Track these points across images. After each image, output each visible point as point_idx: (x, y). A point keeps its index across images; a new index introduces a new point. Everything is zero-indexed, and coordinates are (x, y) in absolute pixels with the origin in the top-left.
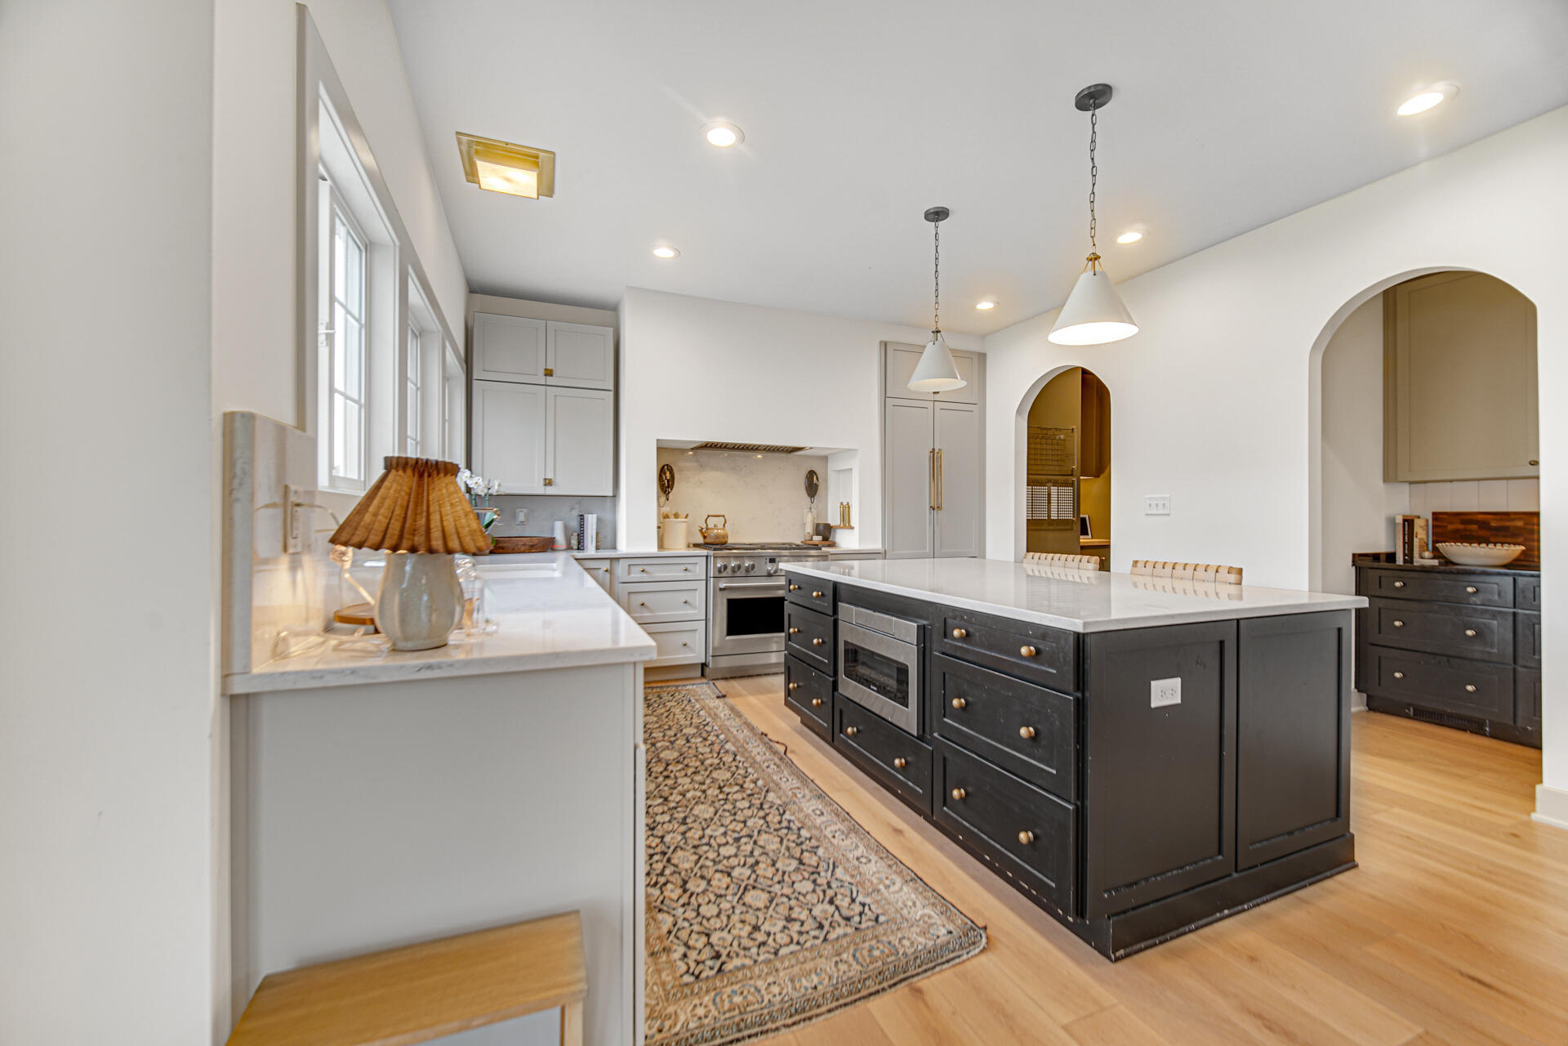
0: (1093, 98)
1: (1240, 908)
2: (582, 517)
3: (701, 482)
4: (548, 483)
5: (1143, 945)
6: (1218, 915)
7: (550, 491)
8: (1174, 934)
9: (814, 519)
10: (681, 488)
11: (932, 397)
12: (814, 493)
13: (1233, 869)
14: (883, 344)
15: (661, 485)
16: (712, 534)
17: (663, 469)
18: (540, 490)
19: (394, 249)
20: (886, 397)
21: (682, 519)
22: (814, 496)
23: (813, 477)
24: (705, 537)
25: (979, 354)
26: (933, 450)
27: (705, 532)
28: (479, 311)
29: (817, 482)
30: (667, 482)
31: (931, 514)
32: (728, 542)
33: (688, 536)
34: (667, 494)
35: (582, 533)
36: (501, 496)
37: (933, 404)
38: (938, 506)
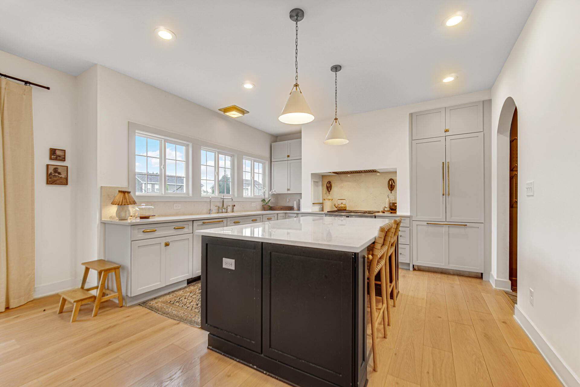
0: (297, 14)
1: (262, 370)
2: (299, 200)
3: (342, 187)
4: (288, 190)
5: (218, 351)
6: (251, 365)
7: (289, 192)
8: (230, 356)
10: (335, 189)
11: (444, 134)
12: (392, 189)
13: (260, 352)
14: (410, 114)
15: (327, 189)
16: (339, 206)
17: (327, 183)
18: (286, 192)
19: (191, 145)
20: (412, 140)
21: (330, 201)
22: (392, 190)
23: (390, 182)
24: (336, 207)
25: (483, 102)
26: (443, 163)
27: (336, 205)
28: (276, 141)
29: (394, 184)
30: (329, 188)
31: (443, 197)
32: (347, 209)
33: (332, 207)
34: (329, 192)
35: (299, 205)
36: (279, 194)
37: (445, 137)
38: (446, 193)
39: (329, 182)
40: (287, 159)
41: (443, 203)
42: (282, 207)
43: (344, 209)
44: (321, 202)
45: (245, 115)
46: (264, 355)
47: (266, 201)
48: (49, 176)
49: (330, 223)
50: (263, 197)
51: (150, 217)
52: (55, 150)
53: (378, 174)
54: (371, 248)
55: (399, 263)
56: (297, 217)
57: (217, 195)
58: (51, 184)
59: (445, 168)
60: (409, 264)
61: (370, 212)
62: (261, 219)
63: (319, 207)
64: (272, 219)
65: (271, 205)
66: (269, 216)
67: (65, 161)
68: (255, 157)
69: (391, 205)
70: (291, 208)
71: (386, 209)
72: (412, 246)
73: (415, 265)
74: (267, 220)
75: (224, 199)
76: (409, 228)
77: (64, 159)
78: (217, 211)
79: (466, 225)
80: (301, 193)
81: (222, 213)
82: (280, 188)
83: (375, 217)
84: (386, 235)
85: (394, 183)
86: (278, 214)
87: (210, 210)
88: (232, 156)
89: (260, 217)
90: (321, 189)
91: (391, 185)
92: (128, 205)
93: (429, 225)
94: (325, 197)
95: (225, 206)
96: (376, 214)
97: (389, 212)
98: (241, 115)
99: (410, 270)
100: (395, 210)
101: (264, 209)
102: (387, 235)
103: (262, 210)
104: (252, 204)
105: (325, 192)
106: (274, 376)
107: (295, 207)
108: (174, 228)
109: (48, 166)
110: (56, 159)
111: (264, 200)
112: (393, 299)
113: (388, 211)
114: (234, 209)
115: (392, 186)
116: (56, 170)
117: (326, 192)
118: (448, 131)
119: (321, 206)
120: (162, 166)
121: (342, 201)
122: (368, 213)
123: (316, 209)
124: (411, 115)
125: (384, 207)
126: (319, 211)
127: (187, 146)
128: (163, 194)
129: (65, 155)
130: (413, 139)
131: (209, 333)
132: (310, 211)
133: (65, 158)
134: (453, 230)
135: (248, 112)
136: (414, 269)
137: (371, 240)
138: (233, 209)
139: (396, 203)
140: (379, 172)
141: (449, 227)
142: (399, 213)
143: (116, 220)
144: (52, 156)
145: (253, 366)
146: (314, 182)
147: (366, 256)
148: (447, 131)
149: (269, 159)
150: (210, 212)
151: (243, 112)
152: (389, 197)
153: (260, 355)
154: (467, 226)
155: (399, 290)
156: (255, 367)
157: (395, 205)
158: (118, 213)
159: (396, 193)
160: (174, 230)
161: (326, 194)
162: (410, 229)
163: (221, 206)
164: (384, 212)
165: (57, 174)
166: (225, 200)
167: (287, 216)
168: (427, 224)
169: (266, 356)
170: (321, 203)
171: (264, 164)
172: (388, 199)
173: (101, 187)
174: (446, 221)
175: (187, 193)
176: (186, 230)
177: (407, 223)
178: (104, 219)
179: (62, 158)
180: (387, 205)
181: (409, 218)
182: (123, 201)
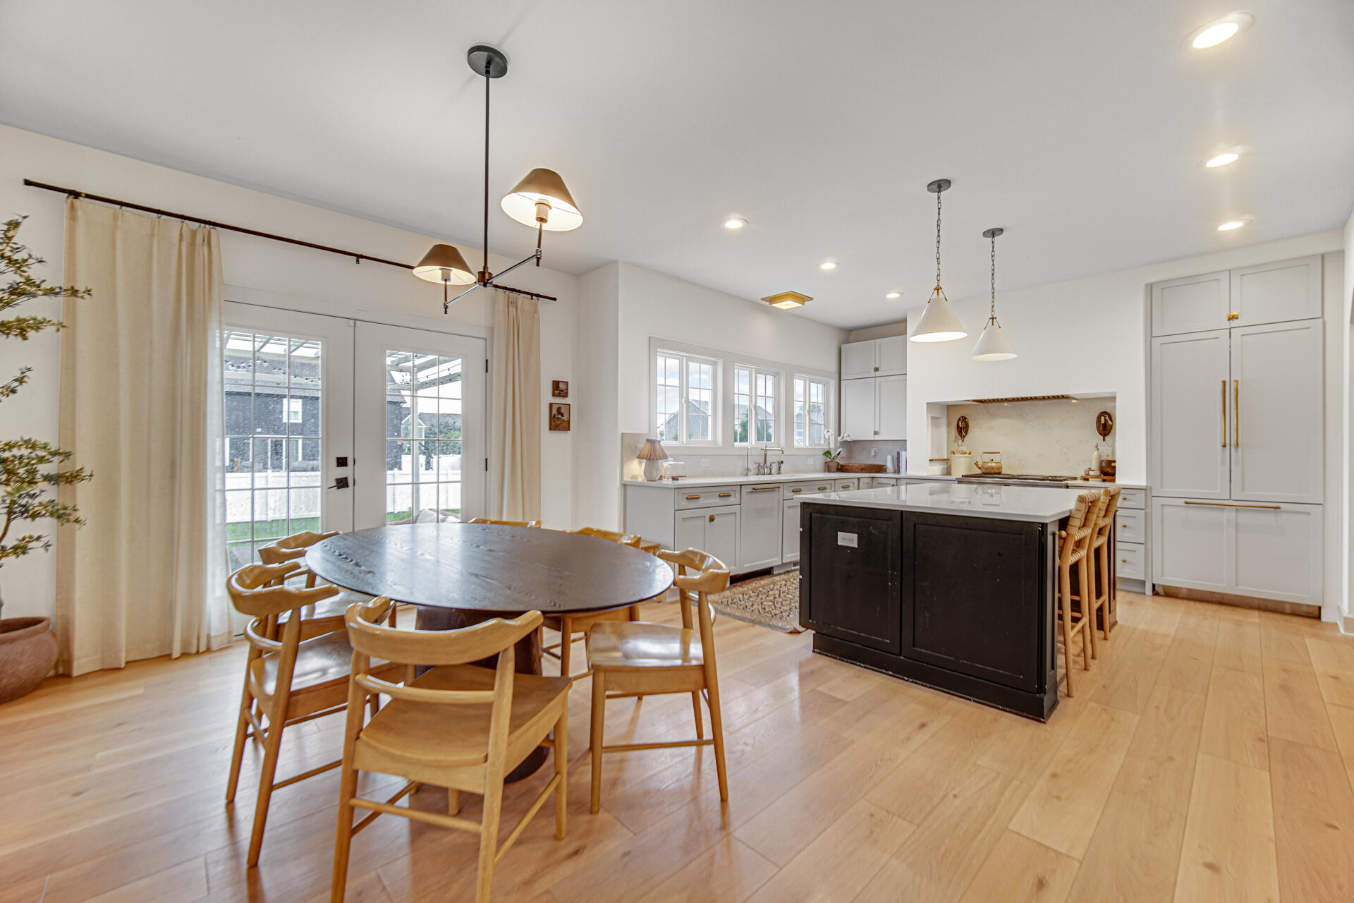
0: (940, 186)
1: (901, 676)
2: (898, 453)
3: (992, 428)
4: (876, 433)
5: (829, 654)
6: (884, 670)
7: (877, 438)
8: (850, 661)
9: (1100, 456)
10: (975, 433)
11: (1227, 324)
12: (1106, 432)
13: (898, 653)
14: (1147, 285)
15: (958, 432)
16: (986, 466)
17: (959, 420)
18: (872, 437)
19: (720, 362)
20: (1152, 337)
21: (965, 455)
22: (1106, 435)
23: (1103, 418)
24: (980, 468)
25: (1323, 256)
26: (1224, 382)
27: (980, 464)
28: (847, 342)
29: (1110, 422)
30: (962, 429)
31: (1224, 452)
32: (1003, 473)
33: (970, 468)
34: (963, 437)
35: (899, 462)
36: (855, 441)
37: (1228, 331)
38: (1231, 443)
39: (964, 419)
40: (873, 374)
41: (1223, 462)
42: (863, 467)
43: (998, 471)
44: (946, 457)
45: (806, 303)
46: (904, 657)
47: (833, 455)
48: (552, 418)
49: (965, 500)
50: (827, 447)
51: (680, 478)
52: (559, 382)
53: (1074, 401)
55: (1117, 579)
56: (897, 485)
57: (754, 443)
58: (555, 430)
59: (1229, 395)
60: (1143, 583)
61: (1054, 479)
62: (833, 488)
63: (942, 466)
64: (850, 488)
65: (841, 463)
66: (845, 483)
67: (567, 396)
68: (813, 374)
69: (1104, 464)
70: (881, 469)
71: (1091, 473)
72: (1150, 546)
73: (1159, 585)
74: (842, 489)
75: (766, 450)
76: (1143, 511)
77: (566, 395)
78: (757, 472)
79: (1279, 508)
80: (906, 440)
81: (764, 474)
82: (857, 428)
83: (1068, 487)
84: (1088, 512)
85: (1111, 420)
86: (859, 479)
87: (748, 468)
88: (776, 375)
89: (831, 484)
90: (945, 433)
91: (1105, 425)
92: (657, 459)
93: (1191, 505)
94: (955, 448)
95: (768, 464)
96: (1070, 482)
97: (1098, 480)
98: (799, 305)
99: (1147, 593)
100: (1114, 475)
101: (828, 468)
102: (1090, 511)
103: (825, 471)
104: (809, 459)
105: (953, 438)
106: (921, 683)
107: (889, 465)
108: (720, 496)
110: (559, 395)
111: (828, 453)
112: (1103, 630)
113: (1096, 477)
114: (782, 469)
115: (1105, 427)
116: (559, 410)
117: (956, 437)
118: (1237, 318)
119: (946, 466)
120: (683, 400)
121: (991, 456)
122: (1050, 480)
123: (936, 470)
124: (1150, 287)
125: (1087, 469)
126: (942, 475)
127: (714, 364)
128: (685, 442)
129: (567, 390)
130: (1154, 335)
131: (814, 632)
132: (924, 474)
133: (567, 393)
134: (1245, 517)
135: (812, 299)
136: (1155, 593)
137: (1064, 512)
138: (780, 468)
139: (1114, 462)
140: (1074, 399)
141: (1237, 510)
142: (1121, 480)
143: (644, 481)
144: (556, 392)
145: (886, 672)
146: (932, 418)
147: (1057, 533)
148: (1233, 318)
149: (837, 375)
150: (747, 472)
151: (802, 299)
152: (1098, 449)
153: (898, 657)
154: (1281, 510)
155: (1118, 619)
156: (890, 673)
157: (1113, 464)
158: (646, 471)
159: (1115, 438)
160: (718, 498)
161: (955, 441)
162: (1146, 513)
163: (762, 464)
164: (1086, 480)
165: (560, 416)
166: (768, 453)
167: (875, 483)
168: (1186, 503)
169: (907, 658)
170: (945, 460)
171: (827, 385)
172: (1096, 453)
173: (623, 434)
174: (1230, 499)
175: (715, 441)
176: (732, 500)
177: (1139, 500)
178: (627, 479)
179: (564, 394)
180: (1095, 466)
181: (1144, 491)
182: (652, 454)
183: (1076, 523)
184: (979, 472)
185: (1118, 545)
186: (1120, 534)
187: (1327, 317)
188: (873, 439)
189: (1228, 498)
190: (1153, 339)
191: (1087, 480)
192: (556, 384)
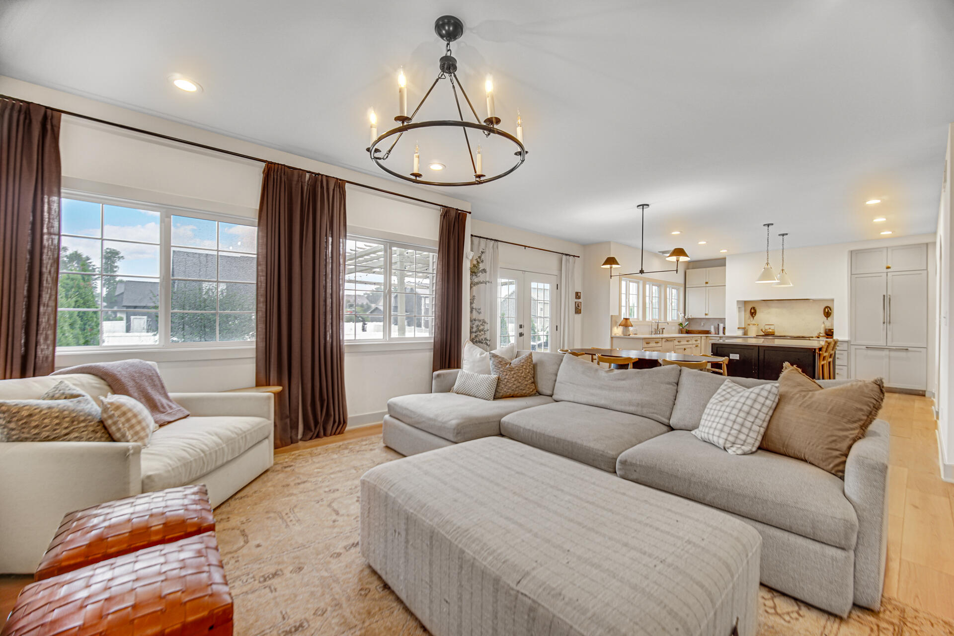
2: (718, 325)
4: (706, 314)
7: (707, 317)
9: (825, 327)
10: (759, 315)
11: (886, 270)
14: (849, 251)
15: (751, 314)
16: (767, 331)
17: (751, 309)
19: (641, 282)
20: (851, 274)
21: (755, 326)
22: (828, 317)
23: (826, 309)
24: (763, 332)
25: (927, 244)
26: (884, 296)
27: (763, 330)
28: (688, 269)
29: (830, 311)
30: (753, 313)
31: (884, 325)
32: (776, 334)
33: (758, 332)
34: (753, 317)
35: (718, 329)
36: (694, 319)
37: (886, 274)
38: (887, 322)
39: (754, 308)
40: (705, 285)
41: (883, 330)
42: (700, 331)
43: (773, 334)
47: (683, 325)
48: (576, 308)
50: (680, 322)
54: (820, 349)
58: (577, 313)
59: (886, 300)
61: (803, 337)
63: (742, 331)
65: (687, 329)
68: (674, 285)
69: (827, 331)
70: (709, 332)
71: (821, 335)
75: (658, 323)
76: (846, 351)
77: (580, 298)
78: (655, 333)
79: (907, 349)
80: (724, 318)
81: (657, 334)
82: (696, 310)
86: (701, 337)
87: (652, 331)
88: (659, 286)
90: (743, 315)
92: (628, 327)
93: (869, 349)
94: (749, 322)
95: (659, 329)
97: (825, 338)
100: (832, 335)
101: (681, 332)
103: (679, 333)
104: (674, 327)
105: (747, 317)
107: (712, 330)
109: (576, 302)
111: (681, 324)
113: (823, 336)
114: (664, 332)
115: (828, 313)
116: (578, 305)
117: (749, 317)
118: (890, 268)
119: (744, 331)
121: (769, 326)
123: (739, 333)
124: (851, 252)
125: (819, 333)
126: (742, 335)
127: (638, 283)
130: (853, 274)
134: (893, 354)
137: (820, 346)
139: (833, 329)
140: (813, 301)
141: (889, 350)
142: (836, 337)
143: (622, 335)
144: (577, 297)
146: (738, 307)
147: (819, 353)
148: (888, 268)
149: (684, 285)
150: (652, 333)
152: (824, 324)
154: (909, 350)
157: (832, 331)
158: (623, 332)
159: (833, 319)
161: (749, 319)
162: (848, 352)
163: (656, 329)
165: (578, 307)
166: (659, 325)
168: (867, 348)
170: (743, 328)
171: (678, 290)
172: (823, 326)
173: (612, 316)
174: (886, 346)
175: (638, 318)
176: (659, 345)
177: (845, 346)
178: (613, 335)
179: (579, 298)
180: (822, 331)
181: (846, 343)
182: (626, 324)
183: (824, 349)
184: (763, 334)
185: (836, 367)
186: (837, 362)
187: (929, 270)
188: (704, 317)
189: (885, 345)
190: (852, 276)
191: (819, 338)
192: (577, 293)
